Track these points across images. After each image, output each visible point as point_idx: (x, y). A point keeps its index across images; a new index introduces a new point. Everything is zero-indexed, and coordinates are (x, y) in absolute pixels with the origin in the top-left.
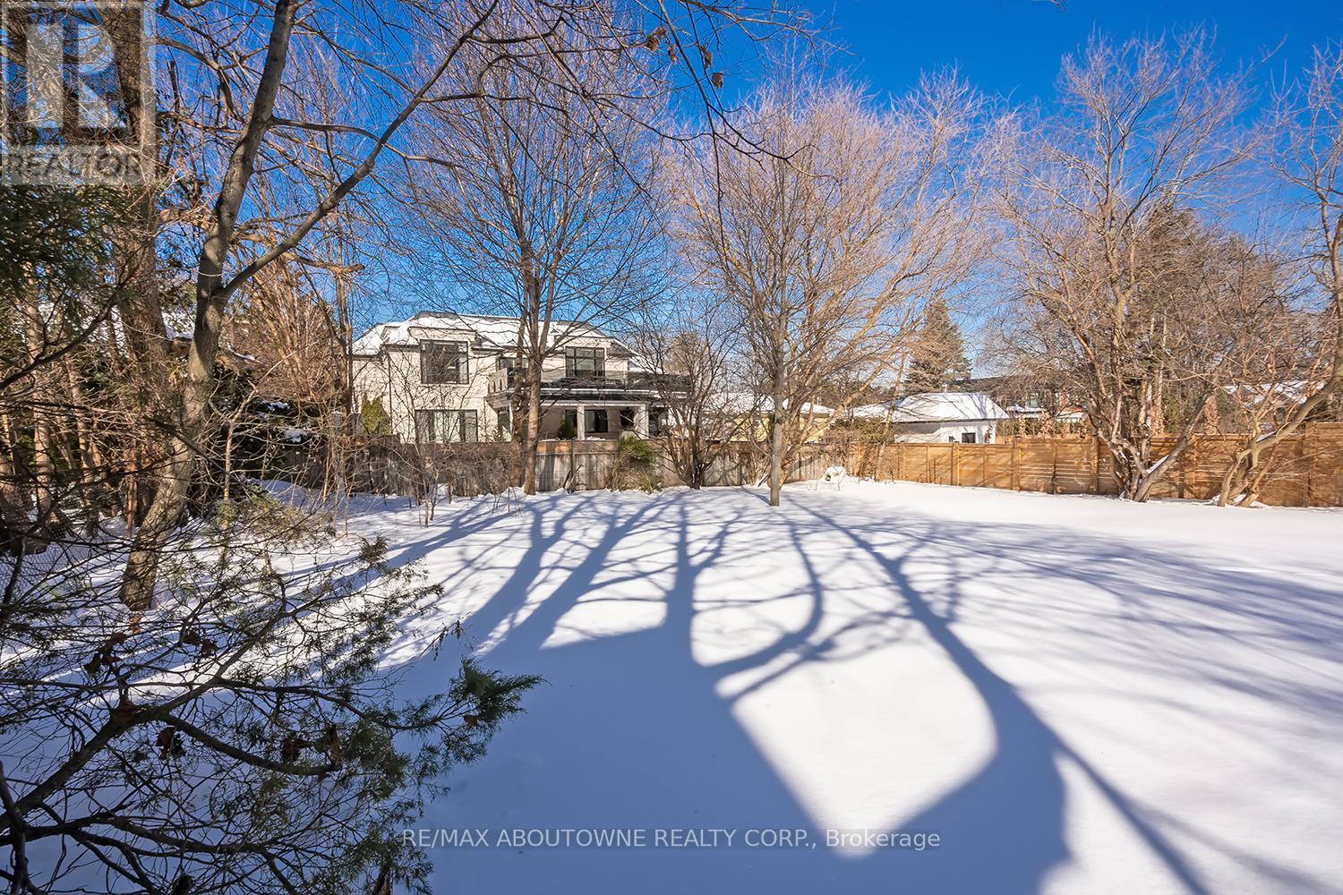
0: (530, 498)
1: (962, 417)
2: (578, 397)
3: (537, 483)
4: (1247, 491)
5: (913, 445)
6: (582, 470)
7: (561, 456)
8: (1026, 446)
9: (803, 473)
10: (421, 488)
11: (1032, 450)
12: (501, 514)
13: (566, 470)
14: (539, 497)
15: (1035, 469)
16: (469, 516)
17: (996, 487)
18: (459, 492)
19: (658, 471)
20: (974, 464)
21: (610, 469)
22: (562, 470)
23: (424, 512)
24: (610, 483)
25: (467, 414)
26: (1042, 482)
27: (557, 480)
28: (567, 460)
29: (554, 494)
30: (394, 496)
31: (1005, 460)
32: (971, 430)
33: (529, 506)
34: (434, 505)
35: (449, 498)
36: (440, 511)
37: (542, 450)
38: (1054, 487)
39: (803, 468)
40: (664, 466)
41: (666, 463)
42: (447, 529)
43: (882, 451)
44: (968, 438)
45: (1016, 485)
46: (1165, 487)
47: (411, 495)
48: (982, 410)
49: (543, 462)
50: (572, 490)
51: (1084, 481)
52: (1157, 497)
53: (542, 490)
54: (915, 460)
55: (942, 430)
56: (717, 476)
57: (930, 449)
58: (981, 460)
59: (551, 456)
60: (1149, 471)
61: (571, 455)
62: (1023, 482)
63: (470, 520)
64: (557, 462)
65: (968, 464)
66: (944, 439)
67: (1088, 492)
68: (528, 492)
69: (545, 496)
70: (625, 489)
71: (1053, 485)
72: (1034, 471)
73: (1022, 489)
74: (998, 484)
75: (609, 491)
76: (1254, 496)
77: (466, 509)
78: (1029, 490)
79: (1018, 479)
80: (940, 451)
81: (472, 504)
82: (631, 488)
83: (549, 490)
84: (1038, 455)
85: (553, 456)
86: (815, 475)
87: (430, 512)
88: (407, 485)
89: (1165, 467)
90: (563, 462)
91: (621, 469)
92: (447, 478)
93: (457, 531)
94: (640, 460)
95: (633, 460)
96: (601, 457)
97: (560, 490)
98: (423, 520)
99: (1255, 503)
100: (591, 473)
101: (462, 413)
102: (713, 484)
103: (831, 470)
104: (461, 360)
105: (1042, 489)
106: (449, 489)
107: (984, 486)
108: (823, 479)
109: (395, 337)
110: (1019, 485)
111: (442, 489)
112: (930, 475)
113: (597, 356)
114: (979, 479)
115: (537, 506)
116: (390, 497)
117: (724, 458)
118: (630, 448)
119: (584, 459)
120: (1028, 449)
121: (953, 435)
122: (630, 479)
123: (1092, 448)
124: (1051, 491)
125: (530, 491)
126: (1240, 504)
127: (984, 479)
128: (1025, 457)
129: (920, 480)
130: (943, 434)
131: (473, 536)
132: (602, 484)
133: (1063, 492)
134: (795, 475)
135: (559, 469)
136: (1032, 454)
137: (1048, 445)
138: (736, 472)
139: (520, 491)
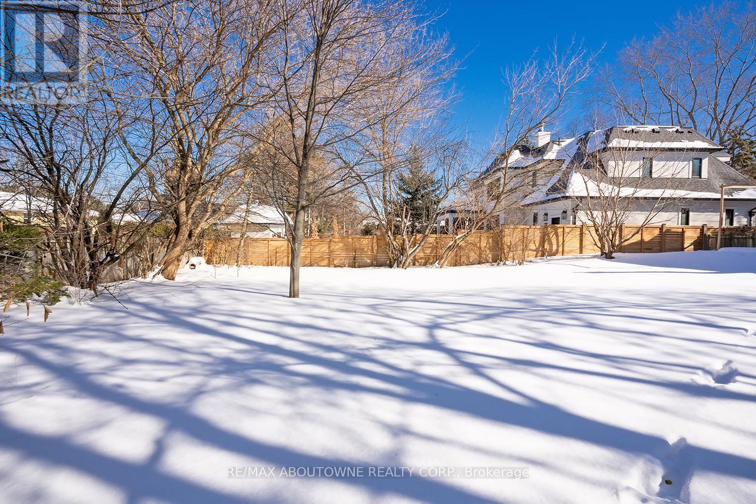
5: (257, 239)
8: (337, 240)
11: (341, 242)
15: (343, 254)
17: (318, 266)
26: (347, 261)
31: (324, 249)
45: (330, 264)
51: (370, 259)
58: (309, 249)
60: (410, 253)
62: (335, 262)
67: (372, 265)
71: (354, 262)
73: (335, 266)
74: (320, 264)
78: (340, 266)
79: (333, 260)
84: (344, 245)
89: (416, 251)
103: (195, 261)
105: (347, 265)
107: (311, 266)
108: (187, 268)
110: (333, 264)
112: (274, 260)
114: (308, 262)
120: (339, 242)
123: (374, 241)
124: (353, 265)
128: (337, 247)
129: (262, 264)
133: (359, 267)
136: (341, 245)
137: (350, 240)
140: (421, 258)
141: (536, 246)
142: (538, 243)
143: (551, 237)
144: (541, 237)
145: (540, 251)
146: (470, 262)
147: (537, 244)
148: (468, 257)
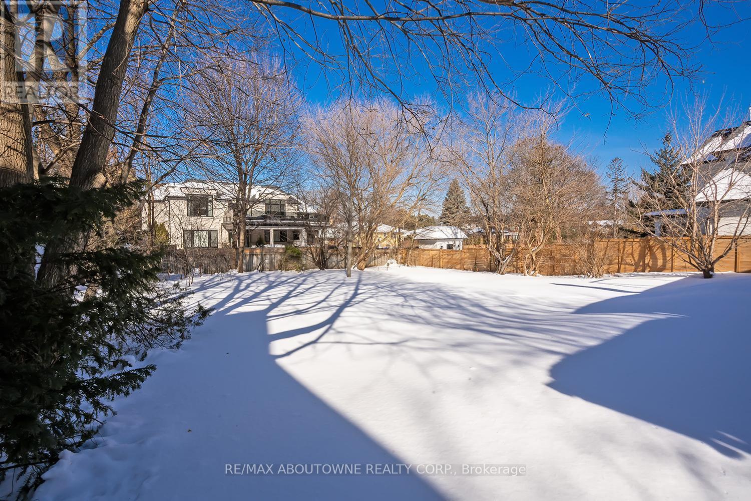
0: (240, 274)
1: (446, 237)
2: (270, 225)
3: (244, 267)
4: (535, 270)
5: (425, 250)
6: (267, 261)
7: (256, 255)
9: (376, 263)
10: (187, 270)
12: (224, 281)
13: (259, 261)
14: (245, 274)
15: (469, 261)
16: (209, 282)
17: (455, 269)
18: (206, 272)
19: (304, 262)
20: (447, 259)
21: (281, 261)
22: (257, 261)
23: (188, 281)
24: (281, 267)
25: (212, 233)
26: (471, 267)
27: (254, 266)
28: (260, 257)
29: (252, 272)
30: (173, 274)
31: (458, 257)
32: (451, 243)
33: (238, 278)
34: (193, 277)
35: (200, 274)
36: (195, 280)
37: (247, 252)
39: (376, 260)
40: (307, 260)
41: (309, 258)
42: (199, 287)
43: (410, 253)
44: (450, 247)
46: (512, 268)
47: (181, 273)
48: (455, 234)
49: (248, 257)
50: (262, 271)
51: (486, 266)
52: (509, 272)
53: (247, 271)
54: (426, 256)
55: (437, 243)
56: (334, 264)
57: (431, 252)
58: (450, 257)
59: (252, 255)
60: (504, 262)
61: (262, 255)
62: (465, 267)
63: (210, 284)
64: (255, 258)
65: (445, 258)
66: (438, 247)
67: (487, 271)
68: (239, 272)
69: (248, 273)
70: (288, 270)
71: (475, 268)
72: (469, 263)
73: (464, 270)
75: (280, 271)
76: (537, 272)
77: (208, 279)
78: (467, 270)
79: (463, 265)
80: (435, 252)
81: (211, 277)
82: (291, 270)
83: (251, 271)
84: (470, 254)
85: (253, 255)
86: (382, 264)
87: (191, 281)
88: (180, 268)
89: (509, 260)
90: (258, 258)
91: (286, 261)
92: (199, 265)
93: (203, 287)
94: (296, 257)
95: (292, 257)
96: (276, 255)
97: (256, 271)
98: (188, 284)
99: (538, 275)
100: (271, 262)
101: (209, 232)
102: (332, 268)
103: (389, 261)
104: (209, 204)
105: (471, 269)
106: (200, 270)
107: (451, 268)
108: (386, 265)
109: (173, 192)
110: (463, 268)
111: (197, 270)
112: (432, 263)
113: (281, 204)
114: (449, 266)
115: (242, 278)
116: (171, 274)
117: (337, 256)
118: (289, 251)
119: (268, 256)
120: (466, 252)
121: (442, 245)
122: (290, 265)
124: (474, 271)
125: (241, 271)
126: (532, 275)
127: (451, 265)
128: (466, 256)
129: (427, 266)
130: (438, 245)
131: (210, 289)
132: (277, 268)
133: (479, 271)
134: (373, 263)
135: (256, 261)
136: (468, 254)
137: (473, 251)
138: (343, 262)
139: (235, 271)
141: (634, 260)
142: (638, 257)
143: (654, 251)
144: (641, 251)
145: (641, 266)
146: (565, 273)
147: (636, 259)
148: (563, 269)
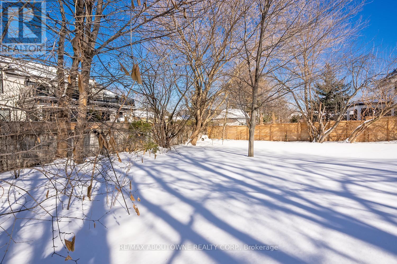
5: (232, 126)
11: (277, 127)
15: (279, 134)
26: (281, 138)
31: (267, 131)
38: (286, 139)
45: (271, 139)
51: (296, 137)
54: (232, 132)
58: (258, 131)
60: (325, 133)
62: (274, 138)
67: (298, 140)
73: (274, 141)
74: (265, 139)
78: (277, 141)
79: (273, 137)
89: (331, 131)
103: (204, 137)
105: (281, 140)
107: (260, 140)
110: (273, 139)
112: (238, 137)
114: (258, 138)
120: (276, 127)
123: (299, 126)
127: (260, 138)
128: (275, 130)
129: (234, 139)
133: (289, 141)
136: (277, 128)
137: (283, 125)
140: (334, 136)
